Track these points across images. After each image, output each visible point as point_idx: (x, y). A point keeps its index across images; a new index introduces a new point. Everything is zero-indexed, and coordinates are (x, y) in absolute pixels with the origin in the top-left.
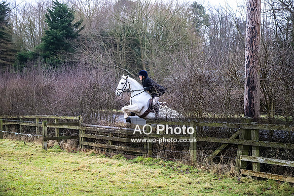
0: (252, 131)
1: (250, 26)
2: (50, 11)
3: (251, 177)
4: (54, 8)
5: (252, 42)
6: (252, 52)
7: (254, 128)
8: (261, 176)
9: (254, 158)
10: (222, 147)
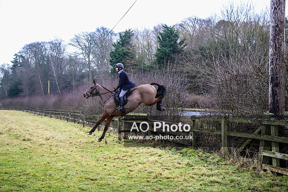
0: (271, 127)
1: (273, 24)
2: (161, 34)
3: (270, 172)
4: (164, 31)
5: (275, 39)
6: (276, 50)
7: (273, 124)
8: (280, 172)
9: (274, 153)
10: (247, 142)
